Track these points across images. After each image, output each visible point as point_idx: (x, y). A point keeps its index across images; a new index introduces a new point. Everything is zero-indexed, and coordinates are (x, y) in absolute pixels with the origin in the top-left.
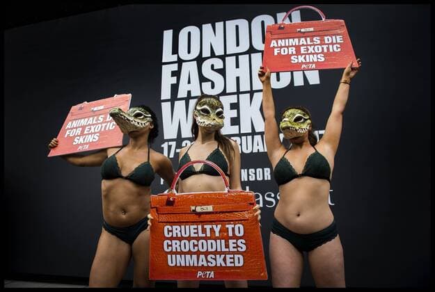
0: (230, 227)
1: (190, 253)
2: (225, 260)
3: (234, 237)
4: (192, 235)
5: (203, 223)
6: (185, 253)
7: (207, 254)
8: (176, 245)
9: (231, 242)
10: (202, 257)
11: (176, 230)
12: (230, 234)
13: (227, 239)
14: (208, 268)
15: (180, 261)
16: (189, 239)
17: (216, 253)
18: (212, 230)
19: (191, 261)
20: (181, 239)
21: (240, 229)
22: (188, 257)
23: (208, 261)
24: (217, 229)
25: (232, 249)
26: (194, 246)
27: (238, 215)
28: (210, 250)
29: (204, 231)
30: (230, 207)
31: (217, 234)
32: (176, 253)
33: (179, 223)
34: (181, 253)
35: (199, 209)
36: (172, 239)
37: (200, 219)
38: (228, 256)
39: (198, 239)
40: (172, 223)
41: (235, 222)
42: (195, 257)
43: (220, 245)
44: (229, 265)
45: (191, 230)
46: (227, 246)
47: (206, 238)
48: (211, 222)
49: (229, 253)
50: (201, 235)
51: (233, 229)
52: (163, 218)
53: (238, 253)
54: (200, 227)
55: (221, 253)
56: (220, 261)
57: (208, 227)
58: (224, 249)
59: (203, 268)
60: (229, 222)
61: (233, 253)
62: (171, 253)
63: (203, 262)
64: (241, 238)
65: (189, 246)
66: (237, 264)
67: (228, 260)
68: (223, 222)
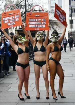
0: (43, 19)
1: (34, 25)
2: (41, 26)
3: (44, 21)
4: (35, 21)
10: (36, 25)
11: (31, 20)
15: (32, 26)
16: (34, 22)
17: (39, 25)
20: (32, 22)
23: (38, 26)
24: (40, 20)
26: (35, 23)
28: (38, 24)
30: (43, 15)
33: (32, 18)
35: (36, 16)
36: (30, 22)
37: (37, 18)
39: (36, 22)
40: (30, 18)
41: (44, 18)
42: (35, 25)
43: (40, 23)
44: (42, 27)
45: (35, 20)
46: (42, 23)
47: (38, 22)
50: (37, 21)
53: (44, 25)
56: (40, 26)
57: (38, 19)
59: (37, 28)
62: (30, 25)
63: (37, 27)
66: (43, 27)
68: (41, 18)
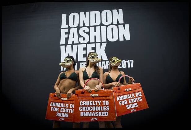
0: (104, 102)
1: (89, 111)
2: (102, 114)
3: (105, 105)
4: (90, 105)
5: (94, 100)
6: (87, 112)
7: (95, 111)
8: (84, 108)
9: (104, 107)
10: (94, 113)
11: (85, 103)
12: (104, 104)
13: (103, 106)
14: (96, 117)
15: (85, 114)
16: (89, 106)
17: (98, 111)
18: (98, 103)
19: (89, 114)
20: (86, 106)
21: (107, 103)
22: (88, 113)
23: (95, 114)
24: (99, 103)
25: (104, 110)
26: (91, 109)
27: (107, 98)
28: (96, 110)
29: (95, 103)
30: (104, 95)
31: (99, 105)
32: (84, 111)
33: (86, 100)
34: (86, 111)
35: (93, 95)
36: (82, 106)
37: (94, 99)
38: (103, 112)
39: (92, 106)
40: (83, 100)
41: (106, 100)
42: (91, 113)
43: (100, 108)
44: (103, 115)
45: (90, 103)
46: (103, 109)
47: (95, 106)
48: (97, 100)
49: (103, 111)
50: (93, 105)
51: (105, 103)
52: (80, 98)
53: (106, 111)
54: (93, 102)
55: (100, 111)
56: (100, 114)
57: (96, 102)
58: (101, 110)
59: (94, 117)
60: (104, 100)
61: (105, 111)
62: (82, 111)
63: (94, 115)
64: (108, 106)
65: (89, 109)
66: (106, 115)
67: (103, 114)
68: (102, 100)
